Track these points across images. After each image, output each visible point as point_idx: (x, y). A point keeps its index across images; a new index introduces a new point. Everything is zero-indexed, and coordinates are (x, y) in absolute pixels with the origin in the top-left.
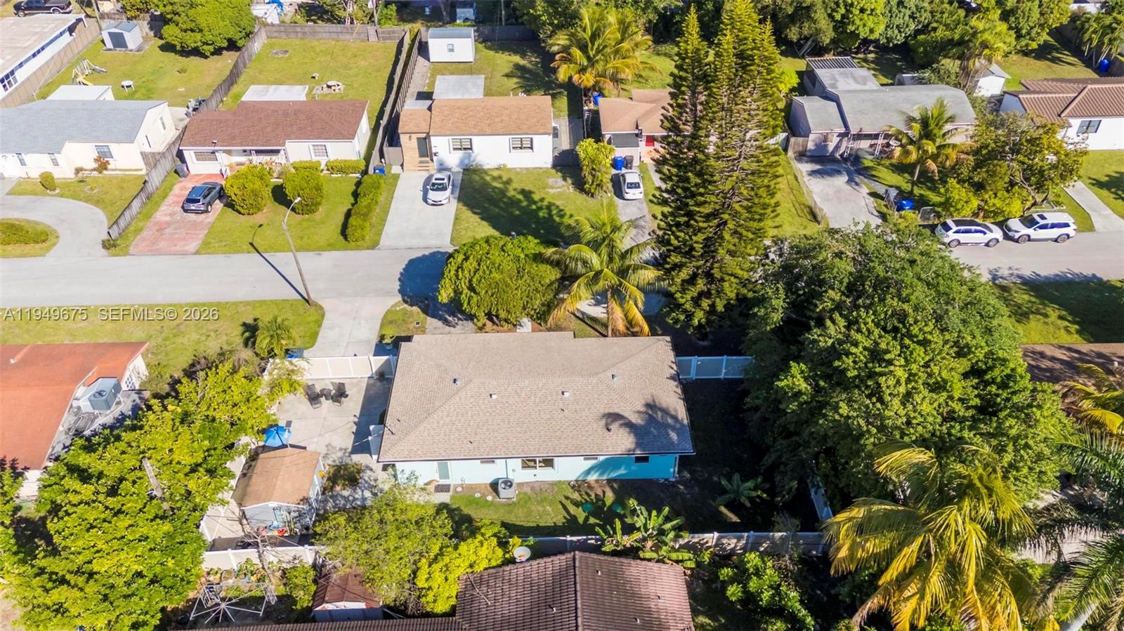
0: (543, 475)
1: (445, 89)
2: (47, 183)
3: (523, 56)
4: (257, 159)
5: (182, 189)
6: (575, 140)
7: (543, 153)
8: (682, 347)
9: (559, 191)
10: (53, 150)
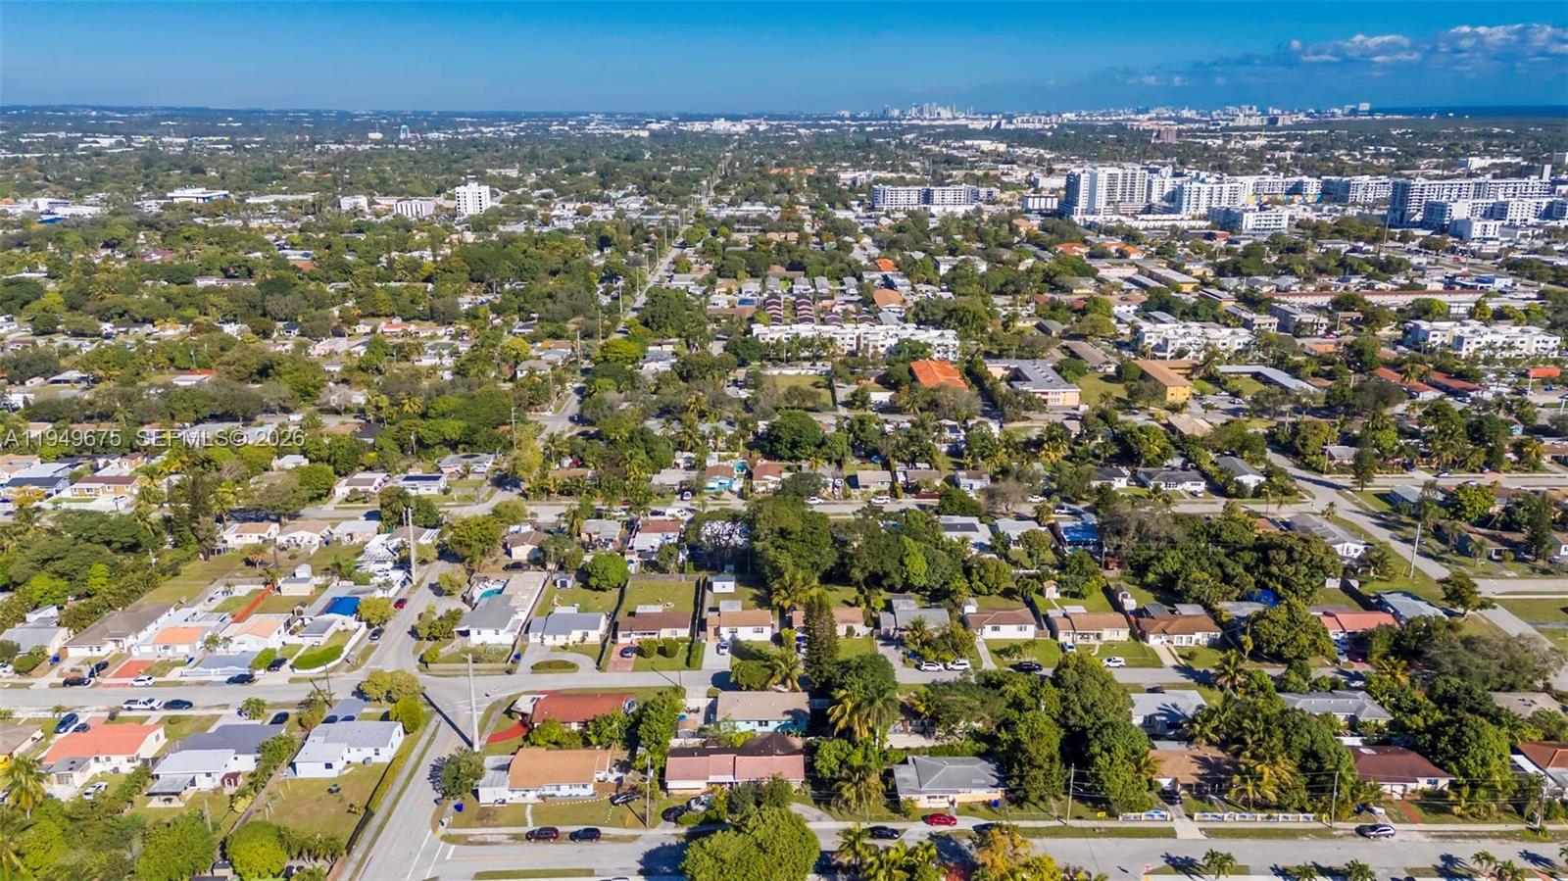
0: (764, 729)
1: (723, 605)
2: (564, 648)
3: (758, 589)
4: (648, 637)
5: (617, 649)
6: (782, 627)
7: (767, 635)
8: (812, 696)
9: (774, 650)
10: (568, 633)
